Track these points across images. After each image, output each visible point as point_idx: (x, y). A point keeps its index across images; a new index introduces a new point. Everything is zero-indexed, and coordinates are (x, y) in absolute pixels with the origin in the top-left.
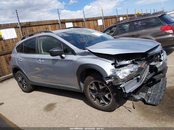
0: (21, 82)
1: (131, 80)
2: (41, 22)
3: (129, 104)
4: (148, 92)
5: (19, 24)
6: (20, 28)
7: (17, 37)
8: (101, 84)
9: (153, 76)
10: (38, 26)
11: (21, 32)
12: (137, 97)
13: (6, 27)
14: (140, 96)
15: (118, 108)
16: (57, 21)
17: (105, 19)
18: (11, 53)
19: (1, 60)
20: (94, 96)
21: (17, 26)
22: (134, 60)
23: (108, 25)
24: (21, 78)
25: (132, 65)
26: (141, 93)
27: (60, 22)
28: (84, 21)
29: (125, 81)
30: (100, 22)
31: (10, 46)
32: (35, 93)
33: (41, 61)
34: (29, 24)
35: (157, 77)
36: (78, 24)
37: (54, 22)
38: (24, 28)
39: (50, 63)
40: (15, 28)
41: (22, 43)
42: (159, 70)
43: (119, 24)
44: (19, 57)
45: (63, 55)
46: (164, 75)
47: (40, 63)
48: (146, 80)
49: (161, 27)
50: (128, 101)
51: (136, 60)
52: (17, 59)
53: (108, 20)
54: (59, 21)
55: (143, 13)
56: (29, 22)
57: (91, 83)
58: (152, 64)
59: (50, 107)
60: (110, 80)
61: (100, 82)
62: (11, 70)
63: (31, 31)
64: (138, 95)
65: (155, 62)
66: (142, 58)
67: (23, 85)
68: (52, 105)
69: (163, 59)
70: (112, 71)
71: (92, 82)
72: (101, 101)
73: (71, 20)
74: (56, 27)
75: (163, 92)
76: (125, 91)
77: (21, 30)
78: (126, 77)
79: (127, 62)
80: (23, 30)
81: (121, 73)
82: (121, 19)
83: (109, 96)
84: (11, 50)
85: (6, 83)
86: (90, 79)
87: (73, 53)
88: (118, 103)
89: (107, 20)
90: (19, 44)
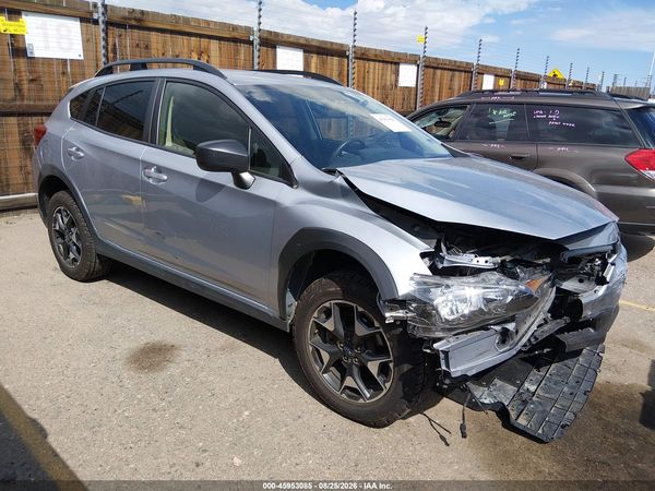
0: (61, 234)
1: (478, 333)
2: (187, 21)
3: (449, 412)
4: (526, 385)
5: (101, 10)
6: (102, 26)
7: (82, 58)
8: (362, 316)
9: (561, 331)
10: (172, 32)
11: (103, 43)
12: (484, 395)
13: (48, 8)
14: (495, 393)
15: (404, 418)
16: (249, 30)
17: (430, 66)
18: (48, 114)
19: (6, 134)
20: (326, 357)
21: (91, 13)
22: (508, 258)
23: (433, 91)
24: (66, 220)
25: (497, 276)
26: (498, 382)
27: (260, 37)
28: (348, 57)
29: (456, 329)
30: (408, 76)
31: (47, 86)
32: (107, 289)
33: (156, 175)
34: (139, 20)
35: (570, 338)
36: (323, 63)
37: (235, 34)
38: (117, 31)
39: (190, 192)
40: (83, 20)
41: (99, 88)
42: (588, 313)
43: (477, 103)
44: (74, 139)
45: (246, 176)
46: (598, 337)
47: (151, 181)
48: (532, 340)
49: (631, 151)
50: (446, 402)
51: (516, 262)
52: (68, 144)
53: (439, 72)
54: (257, 35)
55: (574, 78)
56: (142, 12)
57: (327, 304)
58: (569, 285)
59: (152, 356)
60: (400, 314)
61: (360, 309)
62: (34, 180)
63: (142, 45)
64: (488, 386)
65: (581, 281)
66: (540, 258)
67: (67, 250)
68: (160, 350)
69: (612, 277)
70: (418, 283)
71: (333, 302)
72: (349, 382)
73: (302, 41)
74: (237, 52)
75: (580, 398)
76: (448, 366)
77: (102, 35)
78: (463, 316)
79: (482, 262)
80: (110, 35)
81: (450, 297)
82: (488, 82)
83: (384, 369)
84: (51, 103)
85: (4, 224)
86: (327, 290)
87: (286, 175)
88: (410, 401)
89: (434, 74)
90: (86, 89)
